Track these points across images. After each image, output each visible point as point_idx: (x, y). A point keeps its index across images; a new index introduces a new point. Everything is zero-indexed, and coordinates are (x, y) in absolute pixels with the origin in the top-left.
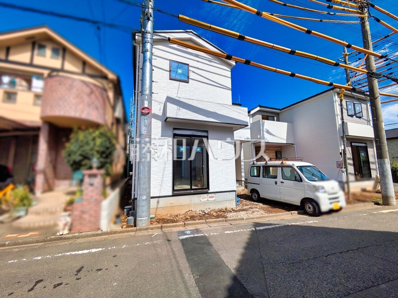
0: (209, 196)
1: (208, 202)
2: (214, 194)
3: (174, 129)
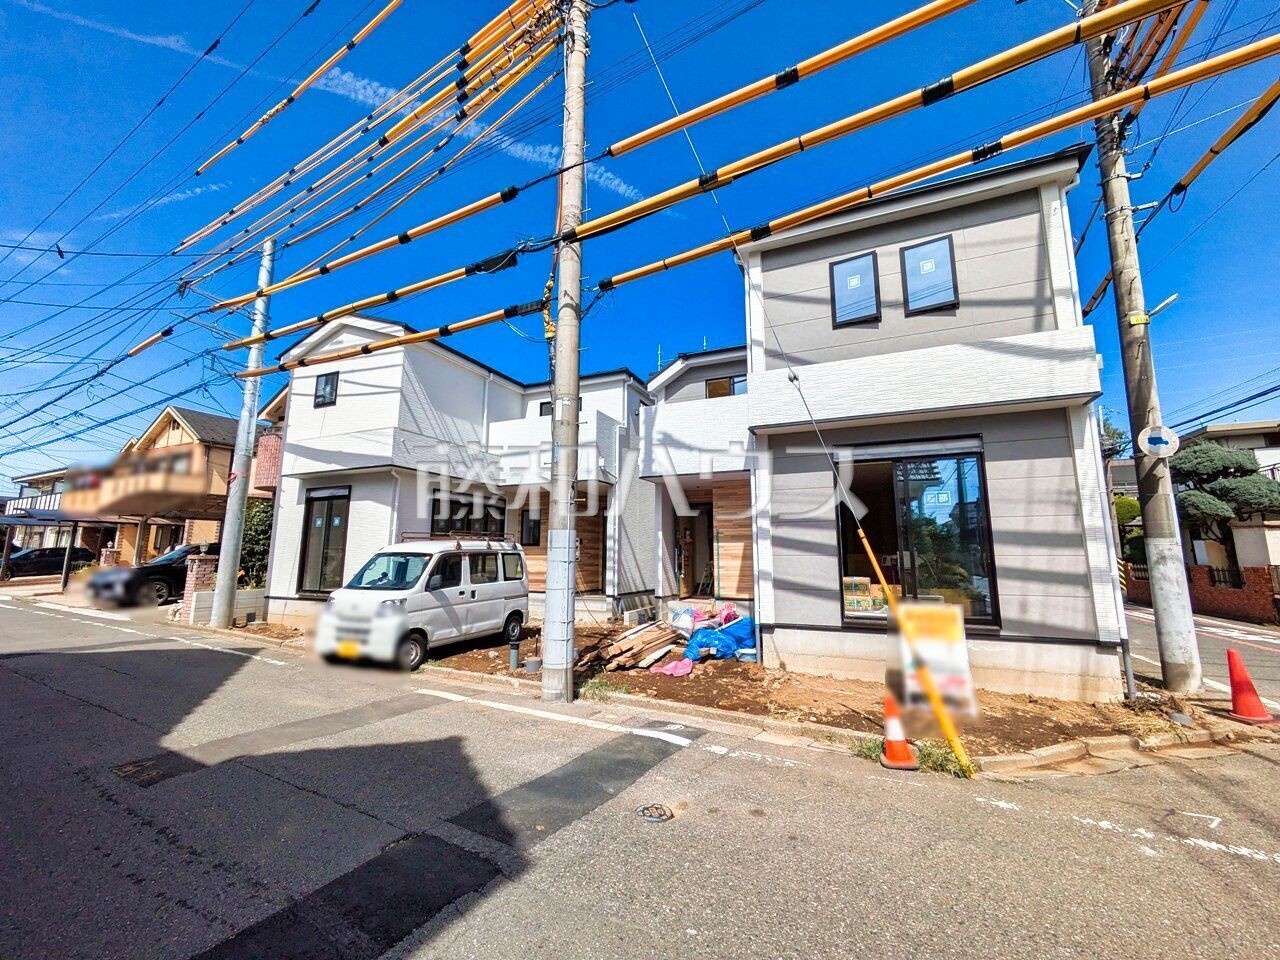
3: (309, 490)
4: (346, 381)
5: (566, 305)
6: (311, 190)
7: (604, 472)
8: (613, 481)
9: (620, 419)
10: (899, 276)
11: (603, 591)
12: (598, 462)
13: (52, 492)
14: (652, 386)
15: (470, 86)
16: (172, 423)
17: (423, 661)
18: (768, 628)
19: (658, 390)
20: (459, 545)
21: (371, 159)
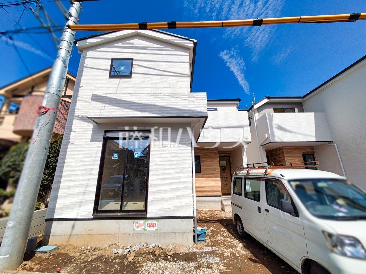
0: (147, 223)
1: (145, 232)
2: (155, 220)
3: (106, 131)
4: (138, 65)
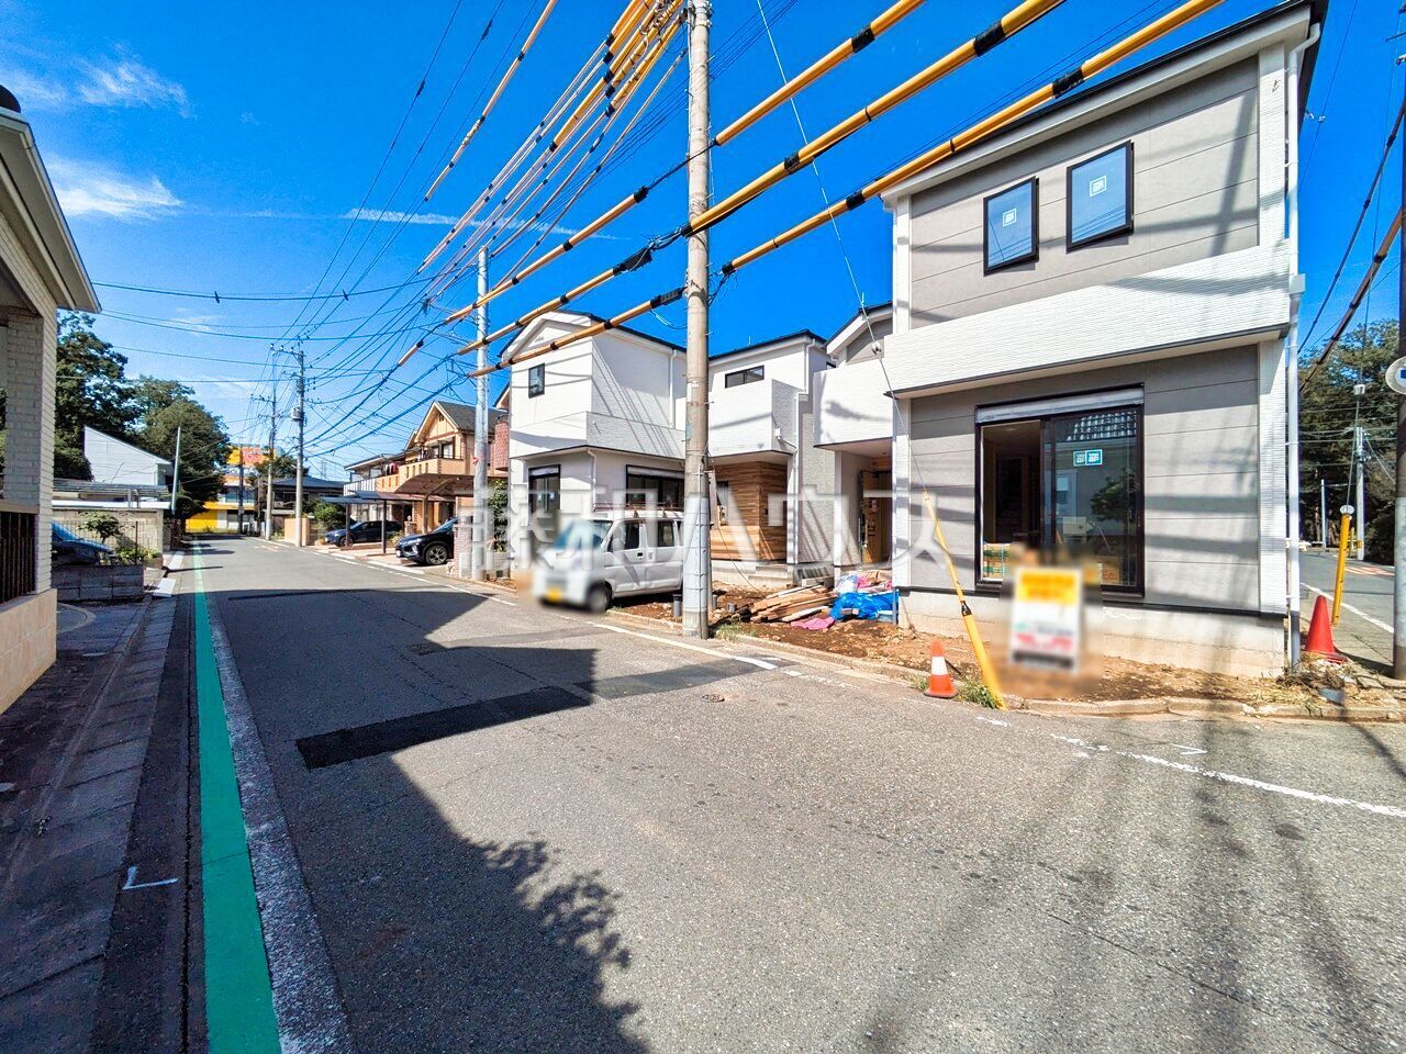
3: (531, 470)
4: (550, 373)
5: (693, 294)
6: (505, 202)
7: (782, 442)
8: (790, 449)
9: (801, 386)
10: (1064, 202)
11: (783, 560)
12: (773, 432)
13: (369, 477)
14: (831, 348)
15: (614, 80)
16: (438, 415)
17: (609, 606)
18: (905, 591)
19: (839, 350)
20: (636, 514)
21: (545, 166)
